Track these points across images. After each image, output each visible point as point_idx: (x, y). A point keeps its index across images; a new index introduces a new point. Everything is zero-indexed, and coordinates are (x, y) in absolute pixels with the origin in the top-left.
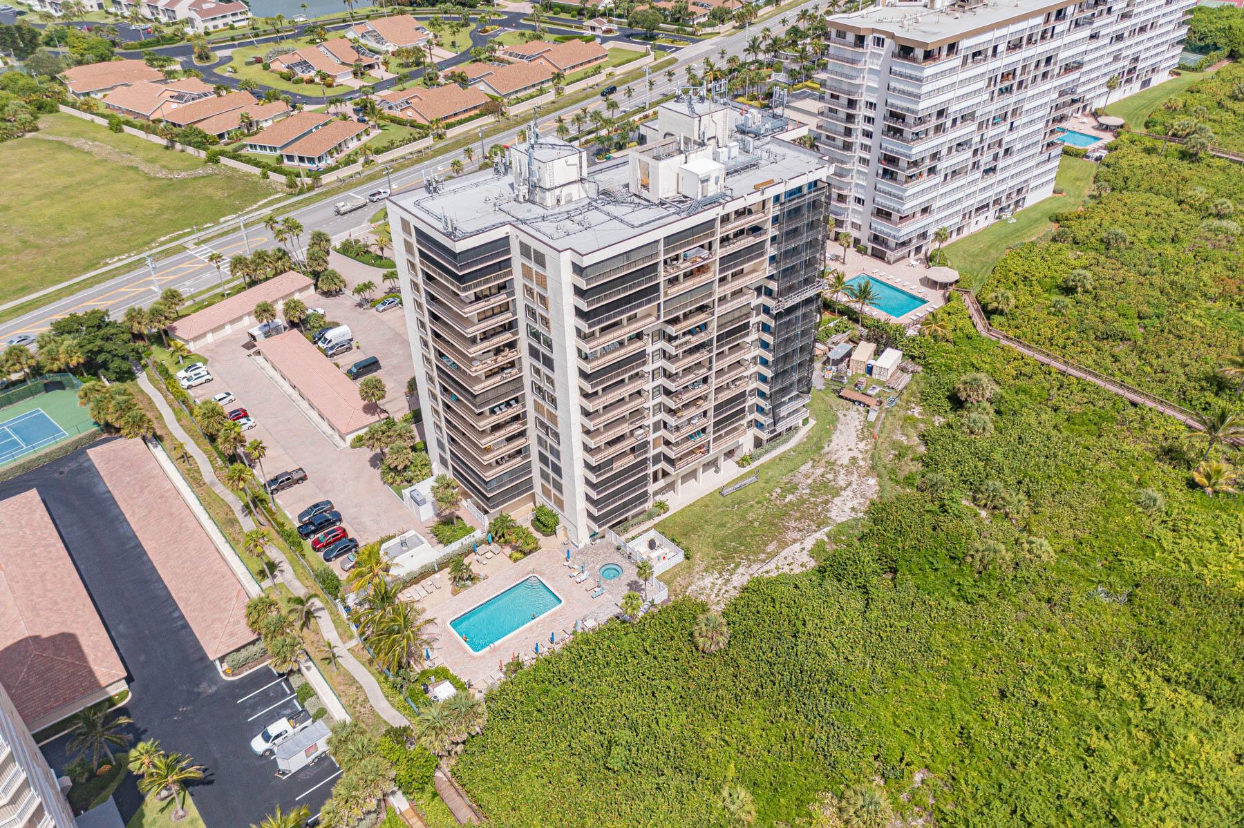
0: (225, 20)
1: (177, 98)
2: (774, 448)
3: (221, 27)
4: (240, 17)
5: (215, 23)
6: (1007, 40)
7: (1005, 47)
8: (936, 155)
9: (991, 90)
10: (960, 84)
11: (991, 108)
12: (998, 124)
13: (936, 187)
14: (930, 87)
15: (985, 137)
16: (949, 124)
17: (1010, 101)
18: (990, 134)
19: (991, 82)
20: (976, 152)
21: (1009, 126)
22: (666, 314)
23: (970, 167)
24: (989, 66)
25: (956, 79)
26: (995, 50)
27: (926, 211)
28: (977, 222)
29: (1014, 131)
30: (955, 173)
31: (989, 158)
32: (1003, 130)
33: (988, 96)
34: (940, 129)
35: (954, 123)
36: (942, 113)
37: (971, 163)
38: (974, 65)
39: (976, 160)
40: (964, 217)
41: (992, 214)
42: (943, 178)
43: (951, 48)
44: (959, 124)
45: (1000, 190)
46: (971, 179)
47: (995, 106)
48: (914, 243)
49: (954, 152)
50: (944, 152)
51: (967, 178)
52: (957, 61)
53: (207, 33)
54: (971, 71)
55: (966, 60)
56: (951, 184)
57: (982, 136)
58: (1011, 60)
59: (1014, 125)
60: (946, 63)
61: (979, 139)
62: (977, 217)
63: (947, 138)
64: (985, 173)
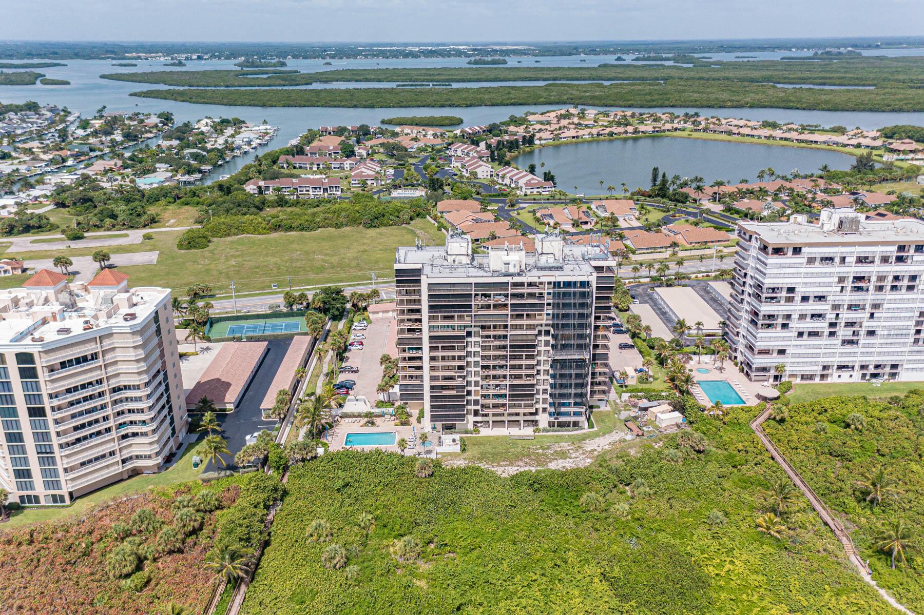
0: (538, 190)
1: (475, 220)
2: (559, 431)
3: (535, 193)
4: (547, 189)
5: (532, 190)
6: (855, 255)
7: (854, 259)
8: (788, 317)
9: (842, 285)
10: (807, 275)
11: (845, 298)
12: (855, 310)
13: (789, 339)
14: (775, 271)
15: (840, 316)
16: (798, 298)
17: (866, 297)
18: (846, 316)
19: (841, 280)
20: (832, 325)
21: (869, 315)
22: (475, 322)
23: (826, 333)
24: (837, 269)
25: (801, 270)
26: (843, 260)
27: (782, 352)
28: (839, 376)
29: (875, 320)
30: (811, 334)
31: (848, 332)
32: (862, 316)
33: (839, 289)
34: (790, 300)
35: (805, 299)
36: (791, 290)
37: (827, 331)
38: (821, 265)
39: (832, 330)
40: (825, 368)
41: (857, 374)
42: (796, 334)
43: (797, 251)
44: (811, 301)
45: (865, 359)
46: (828, 342)
47: (849, 297)
48: (773, 372)
49: (808, 319)
50: (795, 317)
51: (824, 341)
52: (801, 259)
53: (526, 195)
54: (818, 268)
55: (811, 261)
56: (806, 341)
57: (837, 315)
58: (863, 269)
59: (875, 315)
60: (789, 259)
61: (834, 316)
62: (840, 372)
63: (797, 308)
64: (845, 342)
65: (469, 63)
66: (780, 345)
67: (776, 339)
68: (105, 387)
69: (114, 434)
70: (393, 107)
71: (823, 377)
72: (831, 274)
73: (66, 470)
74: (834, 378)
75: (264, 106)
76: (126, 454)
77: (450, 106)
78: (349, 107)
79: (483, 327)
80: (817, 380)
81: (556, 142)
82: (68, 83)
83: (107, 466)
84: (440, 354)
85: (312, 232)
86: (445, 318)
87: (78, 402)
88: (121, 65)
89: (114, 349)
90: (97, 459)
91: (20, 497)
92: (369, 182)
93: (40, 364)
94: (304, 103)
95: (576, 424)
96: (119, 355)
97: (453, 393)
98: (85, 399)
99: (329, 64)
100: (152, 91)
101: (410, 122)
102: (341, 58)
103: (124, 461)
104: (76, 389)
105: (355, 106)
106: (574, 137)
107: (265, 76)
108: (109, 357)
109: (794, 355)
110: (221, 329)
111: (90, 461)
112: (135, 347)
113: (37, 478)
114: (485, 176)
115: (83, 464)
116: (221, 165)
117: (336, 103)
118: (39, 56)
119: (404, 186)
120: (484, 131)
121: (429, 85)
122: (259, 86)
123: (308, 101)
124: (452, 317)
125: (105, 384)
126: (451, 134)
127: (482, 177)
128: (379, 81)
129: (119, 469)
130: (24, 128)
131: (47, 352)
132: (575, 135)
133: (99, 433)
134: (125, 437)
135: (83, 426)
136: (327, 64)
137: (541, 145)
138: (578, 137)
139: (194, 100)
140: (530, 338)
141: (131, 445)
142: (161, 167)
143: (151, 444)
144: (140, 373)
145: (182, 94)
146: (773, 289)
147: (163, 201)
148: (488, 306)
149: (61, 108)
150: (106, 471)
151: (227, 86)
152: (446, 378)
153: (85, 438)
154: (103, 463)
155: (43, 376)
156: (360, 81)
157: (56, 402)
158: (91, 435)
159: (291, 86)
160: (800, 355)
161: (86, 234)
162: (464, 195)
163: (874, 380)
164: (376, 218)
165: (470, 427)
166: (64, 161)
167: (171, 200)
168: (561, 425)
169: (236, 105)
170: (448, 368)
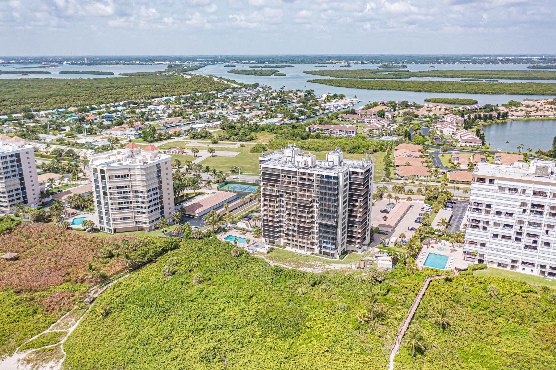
1: (408, 155)
2: (324, 257)
4: (477, 144)
5: (466, 144)
6: (532, 189)
7: (532, 192)
8: (487, 223)
9: (525, 208)
10: (498, 198)
11: (526, 217)
12: (534, 226)
13: (486, 237)
14: (477, 192)
15: (523, 228)
16: (493, 212)
17: (542, 219)
18: (527, 229)
19: (523, 204)
20: (518, 233)
21: (545, 232)
22: (282, 189)
23: (513, 238)
24: (519, 197)
25: (494, 194)
26: (524, 191)
27: (483, 245)
28: (524, 269)
29: (549, 235)
30: (504, 237)
31: (530, 241)
32: (541, 231)
33: (522, 210)
34: (488, 212)
35: (498, 213)
36: (488, 206)
37: (514, 236)
38: (508, 193)
39: (518, 237)
40: (513, 261)
41: (536, 272)
42: (492, 235)
43: (491, 181)
44: (503, 216)
45: (544, 262)
46: (515, 245)
47: (528, 217)
48: (478, 257)
49: (501, 227)
50: (491, 223)
51: (511, 243)
52: (495, 187)
53: (461, 146)
54: (507, 194)
55: (502, 189)
56: (499, 240)
57: (521, 227)
58: (539, 200)
59: (549, 232)
60: (486, 185)
61: (519, 228)
62: (524, 267)
63: (492, 218)
64: (526, 246)
65: (529, 68)
66: (483, 240)
67: (480, 236)
68: (130, 189)
69: (132, 210)
70: (443, 92)
71: (512, 267)
72: (515, 200)
73: (113, 219)
74: (519, 269)
75: (368, 89)
76: (137, 219)
77: (481, 93)
78: (416, 91)
79: (287, 193)
80: (509, 268)
81: (526, 118)
82: (285, 75)
83: (129, 223)
84: (268, 203)
85: (319, 152)
86: (271, 185)
87: (121, 193)
88: (319, 66)
89: (135, 174)
90: (127, 218)
91: (100, 227)
92: (374, 131)
93: (106, 174)
94: (390, 88)
95: (333, 255)
96: (137, 177)
97: (272, 224)
98: (124, 192)
99: (434, 67)
100: (320, 80)
101: (441, 101)
102: (445, 64)
103: (137, 222)
104: (120, 187)
105: (420, 91)
106: (541, 116)
107: (387, 73)
108: (133, 177)
109: (491, 249)
110: (230, 186)
111: (124, 218)
112: (142, 175)
113: (105, 221)
114: (448, 134)
115: (121, 219)
116: (312, 117)
117: (409, 89)
118: (286, 62)
119: (394, 135)
120: (480, 109)
121: (482, 80)
122: (378, 78)
123: (393, 87)
124: (274, 186)
125: (130, 188)
126: (456, 109)
127: (446, 134)
128: (453, 77)
129: (133, 225)
130: (242, 95)
131: (109, 170)
132: (542, 115)
133: (128, 208)
134: (139, 212)
135: (122, 203)
136: (432, 67)
137: (512, 119)
138: (544, 116)
139: (335, 84)
140: (307, 202)
141: (139, 216)
142: (280, 115)
143: (146, 217)
144: (143, 186)
145: (330, 81)
146: (478, 204)
147: (266, 131)
148: (289, 183)
149: (268, 86)
150: (128, 225)
151: (361, 78)
152: (271, 216)
153: (123, 208)
154: (128, 221)
155: (107, 180)
156: (441, 77)
157: (111, 191)
158: (125, 208)
159: (396, 78)
160: (494, 250)
161: (219, 142)
162: (418, 142)
163: (549, 277)
164: (354, 148)
165: (282, 244)
166: (245, 110)
167: (270, 131)
168: (325, 253)
169: (354, 88)
170: (273, 211)
